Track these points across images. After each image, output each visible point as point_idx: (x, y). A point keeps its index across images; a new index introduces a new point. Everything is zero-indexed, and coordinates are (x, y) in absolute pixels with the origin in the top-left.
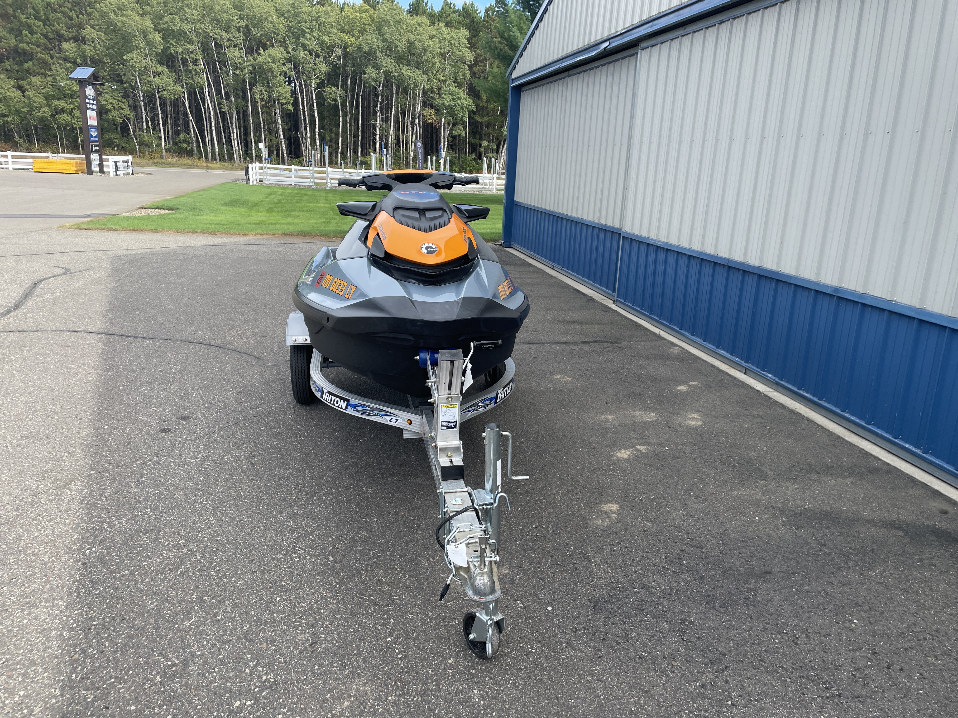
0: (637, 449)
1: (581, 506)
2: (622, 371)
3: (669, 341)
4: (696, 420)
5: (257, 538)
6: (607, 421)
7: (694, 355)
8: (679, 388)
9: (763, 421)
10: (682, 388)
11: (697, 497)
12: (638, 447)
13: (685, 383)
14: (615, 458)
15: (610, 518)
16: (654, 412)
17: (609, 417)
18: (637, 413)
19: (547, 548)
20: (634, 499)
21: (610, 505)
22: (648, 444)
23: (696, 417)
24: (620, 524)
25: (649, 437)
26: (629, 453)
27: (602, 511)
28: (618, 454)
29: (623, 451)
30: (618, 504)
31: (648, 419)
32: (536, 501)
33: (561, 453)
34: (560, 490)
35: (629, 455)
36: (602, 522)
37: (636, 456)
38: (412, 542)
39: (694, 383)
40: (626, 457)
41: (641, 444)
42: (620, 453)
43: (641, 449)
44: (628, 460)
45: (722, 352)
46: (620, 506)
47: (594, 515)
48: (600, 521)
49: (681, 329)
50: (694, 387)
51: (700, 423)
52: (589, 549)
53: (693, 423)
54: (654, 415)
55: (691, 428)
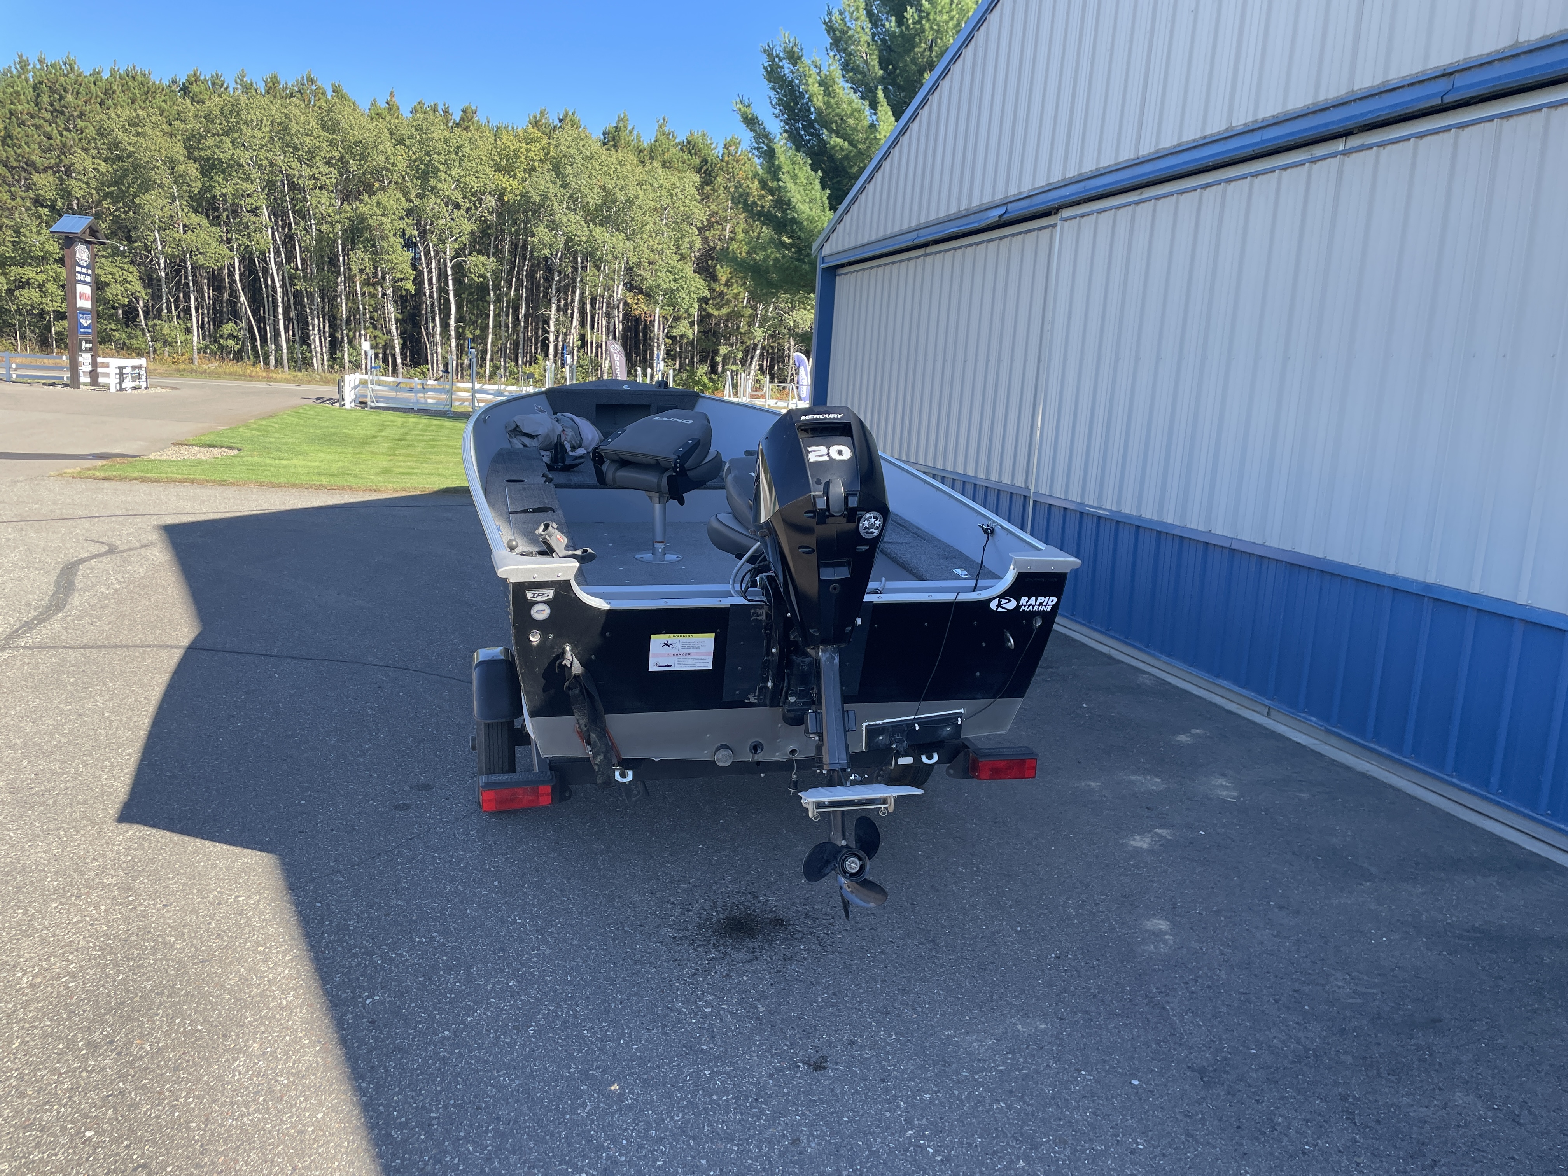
0: (1157, 834)
1: (1111, 924)
2: (1079, 712)
3: (1129, 665)
4: (1226, 788)
6: (1092, 790)
7: (1177, 687)
8: (1178, 739)
9: (1328, 790)
10: (1183, 738)
11: (1281, 908)
12: (1157, 830)
13: (1186, 731)
14: (1130, 849)
15: (1164, 941)
16: (1157, 776)
17: (1093, 784)
18: (1134, 778)
19: (1090, 989)
20: (1188, 912)
21: (1155, 921)
22: (1171, 826)
23: (1224, 783)
24: (1185, 951)
25: (1167, 815)
26: (1148, 840)
27: (1147, 931)
28: (1132, 843)
29: (1138, 838)
30: (1167, 919)
31: (1154, 788)
32: (1040, 917)
33: (1043, 841)
34: (1068, 899)
35: (1150, 844)
36: (1155, 948)
37: (1161, 845)
38: (876, 982)
39: (1198, 731)
40: (1145, 846)
41: (1161, 827)
42: (1134, 840)
43: (1164, 834)
44: (1150, 851)
45: (1224, 683)
46: (1171, 922)
47: (1138, 937)
48: (1152, 947)
49: (1147, 647)
50: (1200, 737)
51: (1235, 794)
52: (1154, 990)
53: (1224, 793)
54: (1159, 780)
55: (1225, 801)
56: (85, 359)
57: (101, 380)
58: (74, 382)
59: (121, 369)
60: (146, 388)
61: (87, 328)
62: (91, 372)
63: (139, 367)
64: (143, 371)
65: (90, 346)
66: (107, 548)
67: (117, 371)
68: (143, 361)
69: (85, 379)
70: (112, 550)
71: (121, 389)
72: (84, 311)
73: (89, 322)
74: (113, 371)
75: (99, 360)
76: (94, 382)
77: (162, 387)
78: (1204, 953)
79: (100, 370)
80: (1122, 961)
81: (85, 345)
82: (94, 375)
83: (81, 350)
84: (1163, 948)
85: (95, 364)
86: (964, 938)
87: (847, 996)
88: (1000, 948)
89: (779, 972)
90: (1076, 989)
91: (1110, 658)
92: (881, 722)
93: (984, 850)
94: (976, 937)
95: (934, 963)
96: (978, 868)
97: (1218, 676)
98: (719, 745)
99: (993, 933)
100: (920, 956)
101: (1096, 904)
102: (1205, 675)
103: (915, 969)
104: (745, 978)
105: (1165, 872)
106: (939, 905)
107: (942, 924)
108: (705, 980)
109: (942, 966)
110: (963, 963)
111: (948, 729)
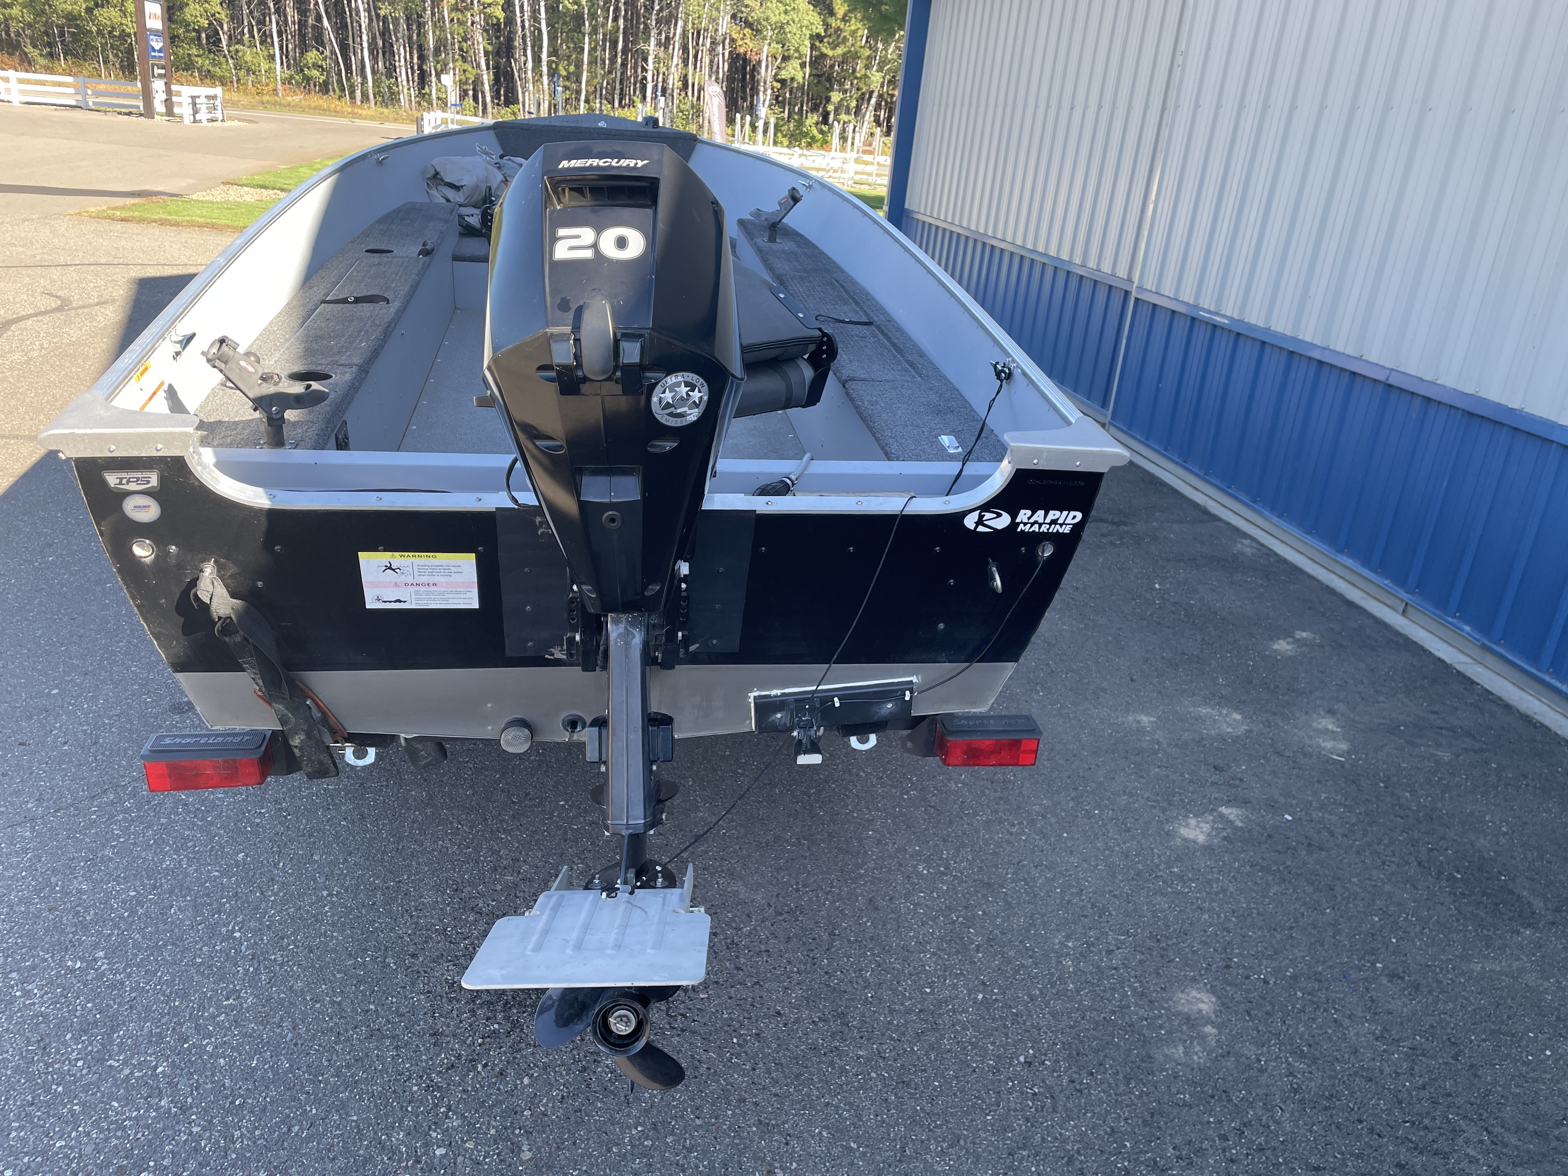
0: (1221, 816)
1: (1125, 995)
2: (1148, 596)
3: (1228, 524)
4: (1333, 735)
6: (1141, 731)
7: (1285, 561)
8: (1275, 647)
9: (1477, 746)
10: (1282, 646)
11: (1394, 976)
12: (1223, 809)
13: (1287, 634)
14: (1178, 842)
15: (1202, 1038)
16: (1237, 709)
17: (1145, 719)
18: (1204, 711)
19: (1065, 1141)
20: (1248, 977)
21: (1194, 993)
22: (1244, 802)
23: (1330, 727)
24: (1230, 1063)
25: (1241, 780)
26: (1206, 827)
27: (1179, 1013)
28: (1184, 831)
29: (1193, 822)
30: (1213, 991)
31: (1230, 730)
32: (1017, 972)
33: (1053, 820)
34: (1068, 938)
35: (1209, 835)
36: (1186, 1053)
37: (1225, 839)
38: (728, 1103)
39: (1304, 635)
40: (1201, 838)
41: (1228, 803)
42: (1187, 826)
43: (1232, 817)
44: (1208, 849)
45: (1349, 562)
46: (1219, 998)
47: (1161, 1027)
48: (1181, 1049)
49: (1255, 502)
50: (1306, 645)
51: (1344, 746)
52: (1170, 1152)
53: (1329, 745)
54: (1239, 717)
55: (1328, 760)
56: (158, 85)
57: (176, 110)
58: (149, 112)
59: (193, 98)
60: (223, 121)
61: (160, 51)
62: (166, 101)
63: (214, 97)
64: (218, 102)
65: (163, 71)
66: (59, 303)
67: (190, 100)
68: (218, 91)
69: (159, 106)
70: (64, 306)
71: (195, 121)
72: (156, 33)
73: (161, 44)
74: (185, 100)
75: (174, 88)
76: (170, 112)
77: (239, 120)
78: (1262, 1070)
79: (175, 99)
80: (1128, 1080)
81: (157, 71)
82: (169, 103)
83: (154, 76)
84: (1199, 1057)
85: (169, 92)
86: (892, 1011)
87: (672, 1134)
88: (942, 1037)
89: (584, 1069)
90: (1043, 1140)
91: (1205, 512)
92: (778, 692)
93: (964, 833)
94: (908, 1012)
95: (832, 1064)
96: (947, 868)
97: (1340, 551)
98: (510, 718)
99: (940, 1002)
100: (814, 1048)
101: (1110, 952)
102: (1325, 548)
103: (797, 1077)
104: (526, 1081)
105: (1224, 891)
106: (872, 939)
107: (866, 980)
108: (463, 1078)
109: (843, 1071)
110: (875, 1068)
111: (890, 706)
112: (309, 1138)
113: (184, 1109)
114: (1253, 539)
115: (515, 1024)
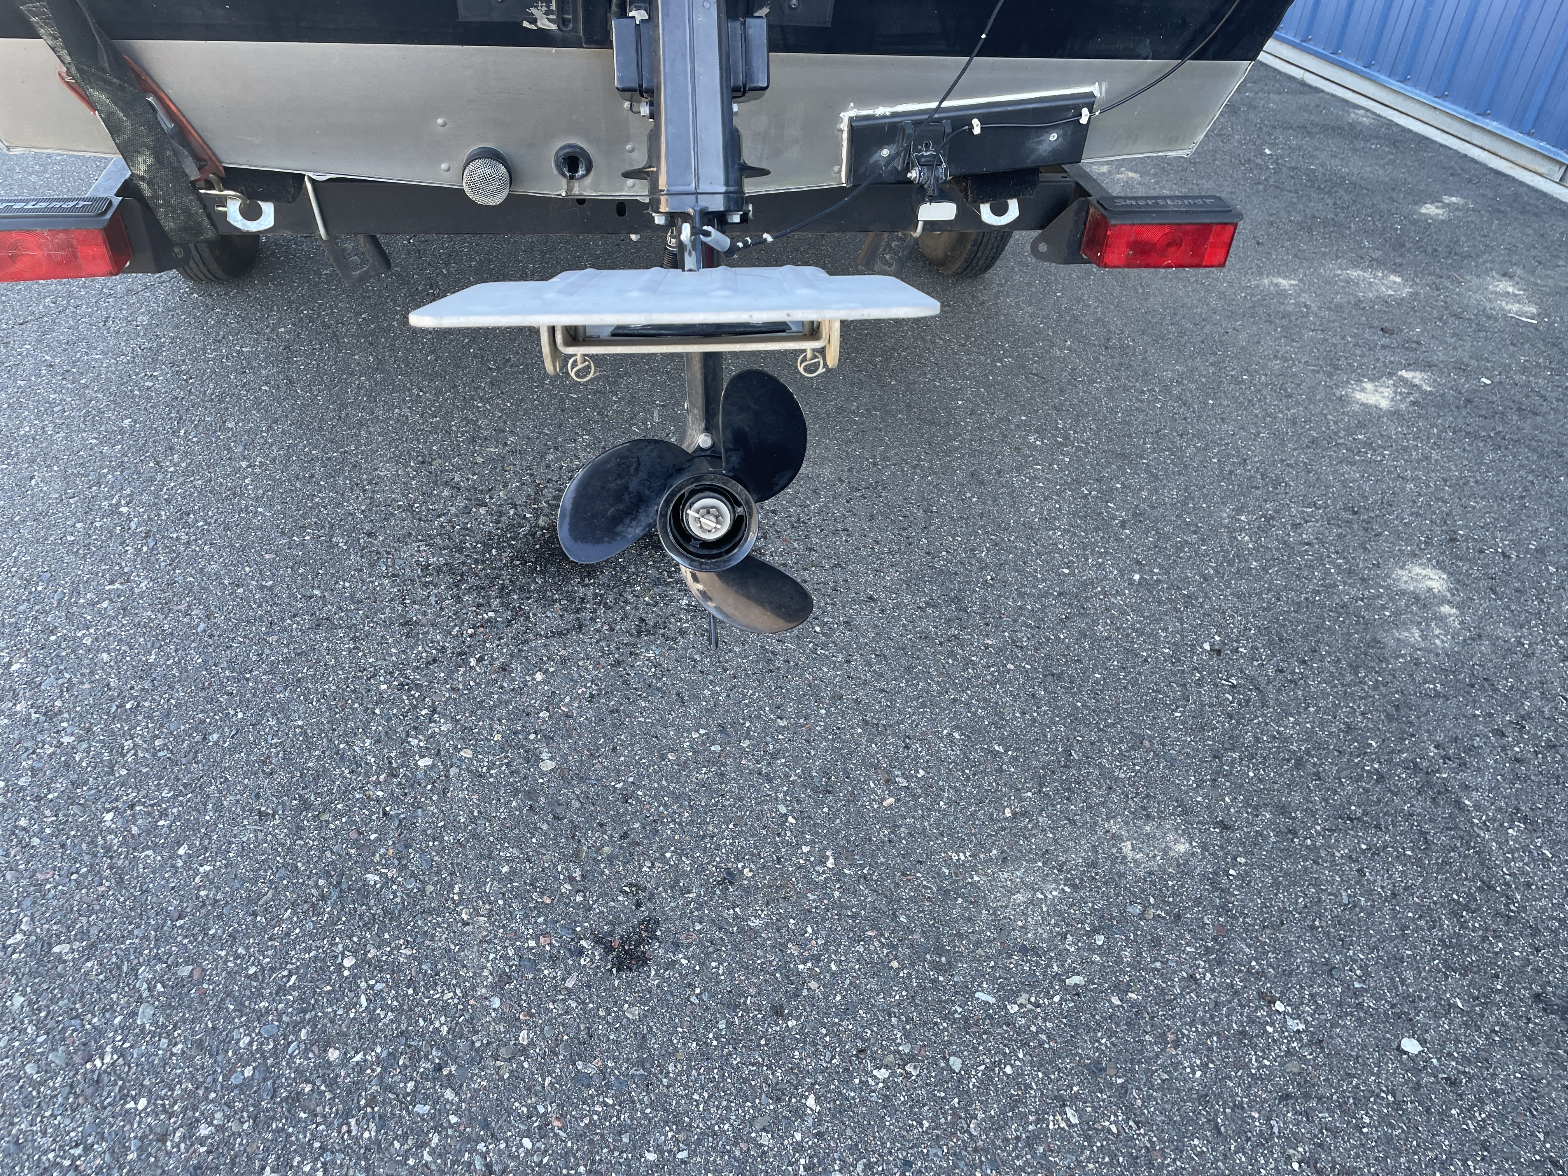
0: (1402, 379)
1: (1327, 573)
2: (1259, 161)
3: (1333, 96)
4: (1517, 299)
5: (287, 661)
6: (1282, 294)
8: (1423, 211)
10: (1430, 209)
12: (1403, 373)
13: (1435, 199)
14: (1356, 407)
15: (1441, 620)
17: (1284, 283)
18: (1354, 274)
20: (1482, 551)
21: (1417, 570)
22: (1428, 366)
23: (1510, 290)
24: (1485, 646)
25: (1418, 343)
26: (1388, 392)
27: (1403, 593)
28: (1359, 396)
29: (1369, 386)
30: (1440, 566)
31: (1390, 292)
33: (1193, 386)
35: (1392, 400)
36: (1424, 637)
37: (1413, 403)
38: (819, 700)
39: (1454, 199)
40: (1384, 404)
41: (1408, 367)
42: (1363, 390)
43: (1417, 381)
44: (1395, 414)
45: (1493, 125)
46: (1451, 574)
47: (1384, 607)
48: (1416, 633)
49: (1368, 66)
50: (1458, 209)
51: (1533, 310)
53: (1515, 307)
54: (1398, 280)
55: (1518, 323)
78: (1528, 655)
80: (1355, 670)
84: (1441, 641)
88: (1095, 622)
91: (1303, 84)
92: (882, 111)
95: (952, 654)
98: (474, 148)
101: (1296, 526)
102: (1460, 112)
103: (908, 669)
104: (539, 677)
108: (450, 676)
109: (968, 663)
110: (1013, 659)
111: (1053, 137)
112: (233, 750)
113: (50, 715)
114: (1367, 110)
115: (517, 613)
